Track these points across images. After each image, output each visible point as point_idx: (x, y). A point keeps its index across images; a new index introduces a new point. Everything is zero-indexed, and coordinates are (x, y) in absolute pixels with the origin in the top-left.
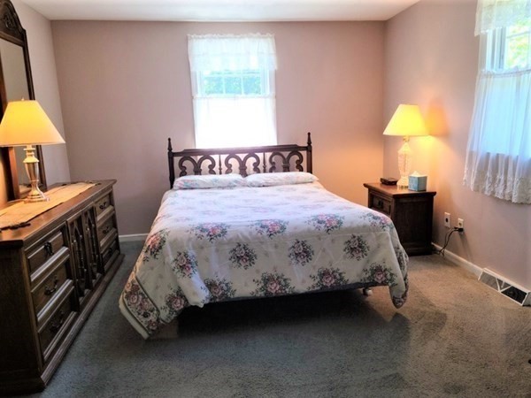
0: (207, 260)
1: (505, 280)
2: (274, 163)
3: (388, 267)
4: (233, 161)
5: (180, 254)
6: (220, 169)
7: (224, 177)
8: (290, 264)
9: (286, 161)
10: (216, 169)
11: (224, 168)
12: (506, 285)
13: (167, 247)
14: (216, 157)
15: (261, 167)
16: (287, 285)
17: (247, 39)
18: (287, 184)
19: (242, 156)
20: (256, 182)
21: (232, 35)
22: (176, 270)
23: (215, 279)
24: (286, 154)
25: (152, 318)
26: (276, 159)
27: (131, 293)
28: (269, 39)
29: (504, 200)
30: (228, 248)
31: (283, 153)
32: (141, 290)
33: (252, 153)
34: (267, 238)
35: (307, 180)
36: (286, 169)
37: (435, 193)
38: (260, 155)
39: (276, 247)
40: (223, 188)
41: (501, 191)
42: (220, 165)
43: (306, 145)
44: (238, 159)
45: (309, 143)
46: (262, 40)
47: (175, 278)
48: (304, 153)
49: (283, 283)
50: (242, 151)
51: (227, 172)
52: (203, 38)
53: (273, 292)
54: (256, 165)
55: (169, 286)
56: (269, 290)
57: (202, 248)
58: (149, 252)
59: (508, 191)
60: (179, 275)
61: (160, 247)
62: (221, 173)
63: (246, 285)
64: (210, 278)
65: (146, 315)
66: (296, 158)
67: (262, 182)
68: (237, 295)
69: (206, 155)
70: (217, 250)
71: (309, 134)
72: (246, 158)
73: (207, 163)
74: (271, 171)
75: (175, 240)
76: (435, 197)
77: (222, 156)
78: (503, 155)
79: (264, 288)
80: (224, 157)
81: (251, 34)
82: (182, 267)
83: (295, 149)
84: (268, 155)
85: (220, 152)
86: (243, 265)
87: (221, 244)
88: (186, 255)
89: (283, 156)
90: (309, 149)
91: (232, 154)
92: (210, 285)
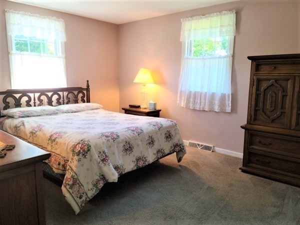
0: (114, 153)
1: (201, 143)
2: (69, 98)
3: (181, 143)
4: (43, 98)
5: (100, 153)
6: (35, 103)
7: (38, 109)
8: (147, 149)
9: (76, 97)
10: (32, 103)
11: (37, 102)
12: (202, 145)
13: (93, 149)
14: (32, 95)
15: (61, 101)
16: (146, 161)
17: (48, 19)
18: (88, 110)
19: (50, 94)
20: (70, 110)
21: (38, 15)
22: (101, 163)
23: (118, 164)
24: (76, 93)
25: (84, 198)
26: (70, 96)
27: (73, 184)
28: (61, 22)
29: (200, 111)
30: (122, 145)
31: (74, 92)
32: (78, 181)
33: (55, 92)
34: (137, 136)
35: (98, 107)
36: (76, 102)
37: (160, 110)
38: (61, 93)
39: (141, 141)
40: (50, 115)
41: (198, 107)
42: (35, 100)
43: (86, 87)
44: (47, 96)
45: (88, 86)
46: (57, 22)
47: (100, 168)
48: (85, 92)
49: (144, 160)
50: (49, 91)
51: (39, 105)
52: (18, 13)
53: (141, 165)
54: (58, 100)
55: (96, 174)
56: (139, 165)
57: (110, 147)
58: (81, 155)
59: (202, 106)
60: (103, 165)
61: (89, 150)
62: (35, 106)
63: (130, 165)
64: (116, 164)
65: (80, 198)
66: (81, 95)
67: (74, 110)
68: (126, 171)
69: (24, 93)
70: (117, 147)
71: (88, 81)
72: (52, 96)
73: (25, 99)
74: (67, 103)
75: (96, 145)
76: (160, 112)
77: (35, 94)
78: (199, 92)
79: (137, 165)
80: (37, 95)
81: (51, 17)
82: (103, 160)
83: (80, 90)
84: (66, 93)
85: (34, 92)
86: (128, 153)
87: (119, 143)
88: (104, 152)
89: (74, 94)
90: (88, 89)
91: (43, 92)
92: (116, 168)
